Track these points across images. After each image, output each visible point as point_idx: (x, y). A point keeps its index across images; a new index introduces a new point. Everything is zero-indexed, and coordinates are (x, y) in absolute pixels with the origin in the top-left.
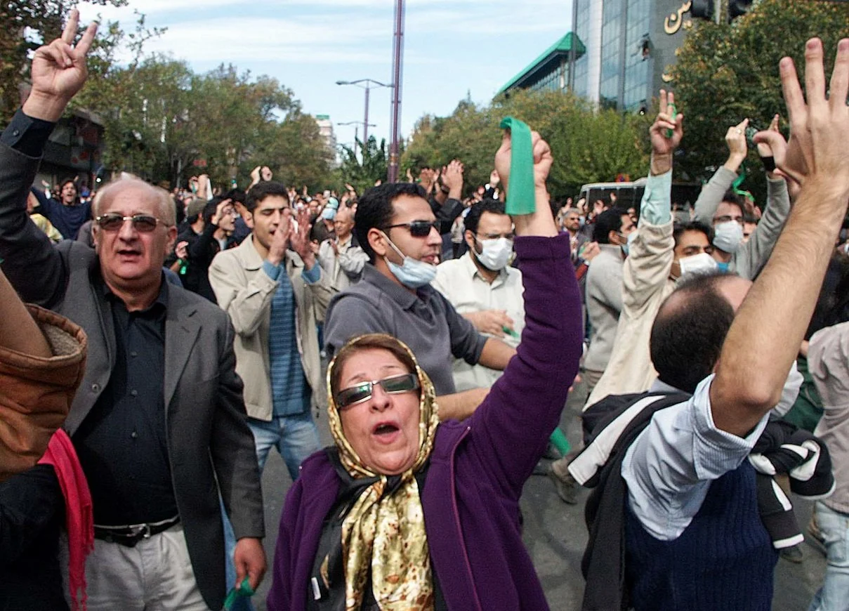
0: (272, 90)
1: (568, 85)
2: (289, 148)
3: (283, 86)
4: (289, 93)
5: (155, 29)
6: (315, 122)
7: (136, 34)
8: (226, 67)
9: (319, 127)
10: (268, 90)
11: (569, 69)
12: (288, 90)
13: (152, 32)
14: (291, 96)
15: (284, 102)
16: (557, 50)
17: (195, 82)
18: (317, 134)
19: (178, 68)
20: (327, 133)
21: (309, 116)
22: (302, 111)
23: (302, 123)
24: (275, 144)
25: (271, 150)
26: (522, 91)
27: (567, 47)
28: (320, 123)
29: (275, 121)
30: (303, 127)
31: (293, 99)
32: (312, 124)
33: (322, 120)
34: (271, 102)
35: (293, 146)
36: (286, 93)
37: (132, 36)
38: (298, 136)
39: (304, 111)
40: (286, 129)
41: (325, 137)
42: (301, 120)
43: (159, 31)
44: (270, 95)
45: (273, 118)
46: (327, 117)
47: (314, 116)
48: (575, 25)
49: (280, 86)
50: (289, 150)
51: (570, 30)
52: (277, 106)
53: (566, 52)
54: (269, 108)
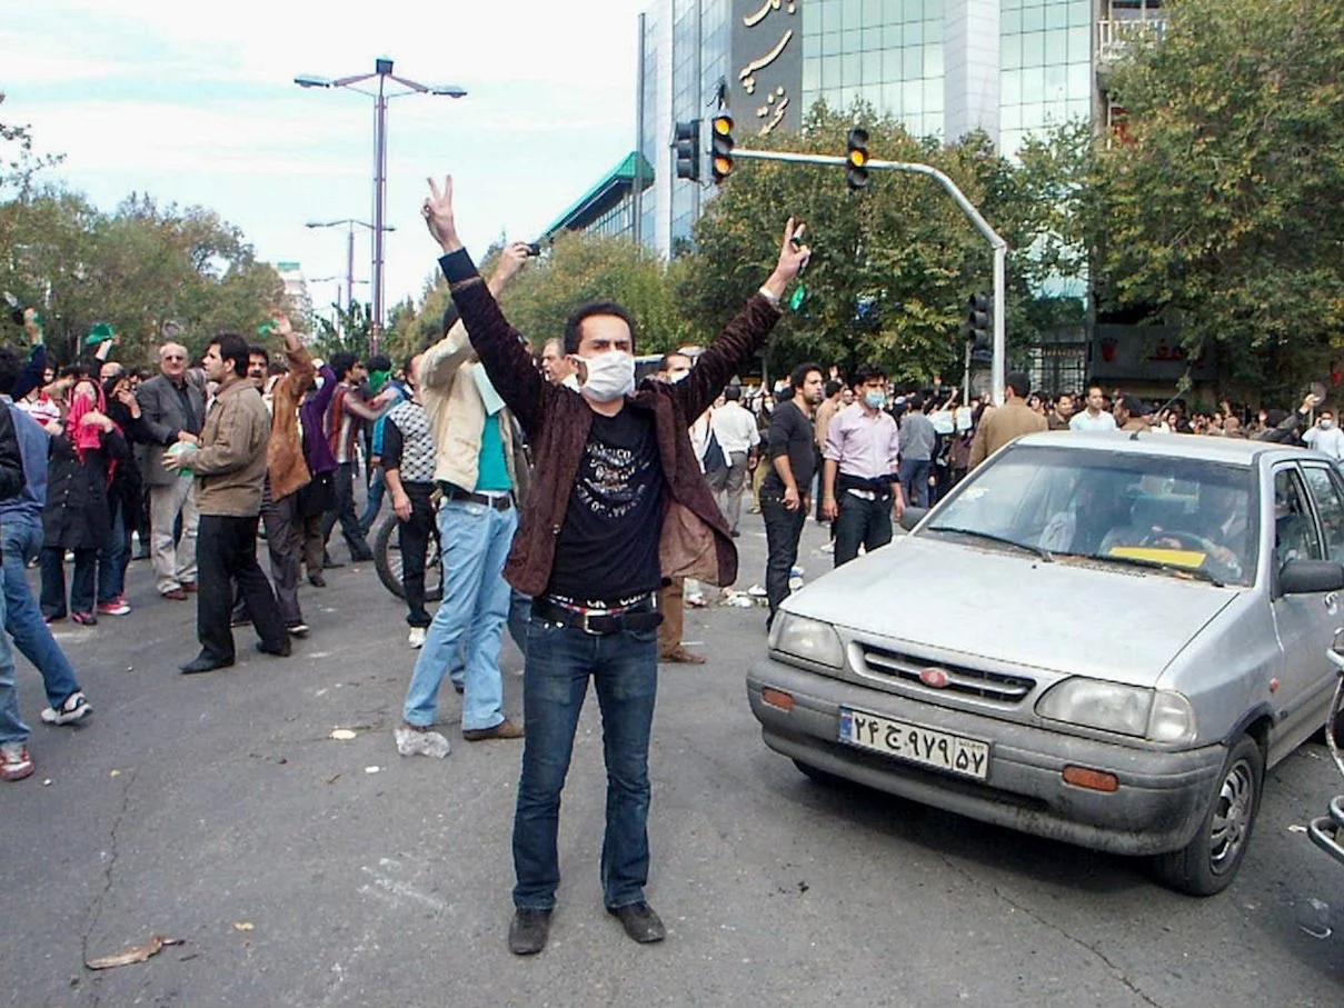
0: (208, 228)
1: (633, 225)
2: (238, 316)
3: (227, 223)
4: (236, 234)
5: (49, 156)
6: (276, 274)
7: (21, 163)
8: (140, 198)
9: (282, 281)
10: (202, 228)
11: (634, 202)
12: (235, 228)
13: (44, 160)
14: (239, 238)
15: (227, 245)
16: (616, 177)
17: (102, 223)
18: (281, 293)
19: (74, 203)
20: (296, 291)
21: (267, 265)
22: (256, 259)
23: (256, 277)
24: (215, 311)
25: (209, 320)
26: (571, 234)
27: (630, 172)
28: (283, 275)
29: (215, 276)
30: (259, 284)
31: (242, 241)
32: (272, 278)
33: (287, 270)
34: (207, 246)
35: (244, 314)
36: (232, 233)
37: (14, 165)
38: (251, 298)
39: (259, 258)
40: (232, 288)
41: (292, 298)
42: (254, 273)
43: (53, 158)
44: (205, 236)
45: (211, 271)
46: (296, 266)
47: (274, 266)
48: (641, 143)
49: (221, 224)
50: (239, 321)
51: (634, 148)
52: (217, 253)
53: (631, 179)
54: (205, 256)
